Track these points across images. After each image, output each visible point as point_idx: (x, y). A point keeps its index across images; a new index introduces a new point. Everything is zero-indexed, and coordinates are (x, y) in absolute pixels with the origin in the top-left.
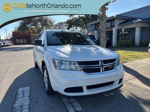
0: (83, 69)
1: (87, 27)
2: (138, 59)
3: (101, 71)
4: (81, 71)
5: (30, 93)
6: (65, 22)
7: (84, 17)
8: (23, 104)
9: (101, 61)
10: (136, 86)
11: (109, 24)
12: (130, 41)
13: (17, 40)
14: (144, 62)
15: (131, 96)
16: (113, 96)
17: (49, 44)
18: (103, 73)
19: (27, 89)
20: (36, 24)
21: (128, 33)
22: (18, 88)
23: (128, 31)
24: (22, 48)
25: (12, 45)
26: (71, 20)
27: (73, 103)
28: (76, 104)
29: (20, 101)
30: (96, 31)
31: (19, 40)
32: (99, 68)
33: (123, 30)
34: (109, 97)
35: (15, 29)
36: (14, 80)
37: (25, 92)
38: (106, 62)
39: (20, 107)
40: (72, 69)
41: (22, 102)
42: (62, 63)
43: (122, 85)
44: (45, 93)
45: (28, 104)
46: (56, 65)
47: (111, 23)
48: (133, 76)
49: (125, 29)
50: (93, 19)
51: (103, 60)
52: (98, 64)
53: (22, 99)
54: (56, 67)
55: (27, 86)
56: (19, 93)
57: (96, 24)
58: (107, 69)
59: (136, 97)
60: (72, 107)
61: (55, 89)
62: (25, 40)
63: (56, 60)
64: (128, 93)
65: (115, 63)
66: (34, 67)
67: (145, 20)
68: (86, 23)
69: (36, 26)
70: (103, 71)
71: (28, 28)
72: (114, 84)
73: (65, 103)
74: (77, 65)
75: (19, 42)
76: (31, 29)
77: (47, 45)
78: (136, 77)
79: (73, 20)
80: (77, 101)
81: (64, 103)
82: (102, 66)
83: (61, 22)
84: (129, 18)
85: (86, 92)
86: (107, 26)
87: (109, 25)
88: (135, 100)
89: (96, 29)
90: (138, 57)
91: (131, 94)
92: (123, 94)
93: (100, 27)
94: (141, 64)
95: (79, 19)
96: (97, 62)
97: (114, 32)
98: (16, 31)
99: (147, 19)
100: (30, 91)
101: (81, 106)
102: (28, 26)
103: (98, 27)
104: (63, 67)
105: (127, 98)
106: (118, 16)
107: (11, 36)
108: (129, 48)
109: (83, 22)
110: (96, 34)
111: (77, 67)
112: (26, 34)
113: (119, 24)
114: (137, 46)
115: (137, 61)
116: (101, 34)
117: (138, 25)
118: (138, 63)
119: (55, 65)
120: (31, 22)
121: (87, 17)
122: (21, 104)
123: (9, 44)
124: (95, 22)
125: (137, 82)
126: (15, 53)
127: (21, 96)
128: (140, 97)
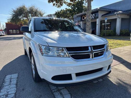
0: (72, 55)
1: (73, 18)
2: (120, 46)
3: (91, 57)
4: (69, 57)
5: (17, 81)
6: (54, 14)
7: (71, 9)
8: (9, 93)
9: (91, 47)
10: (122, 71)
11: (93, 15)
12: (112, 31)
13: (10, 30)
14: (126, 49)
15: (119, 81)
16: (101, 82)
17: (36, 31)
18: (92, 59)
19: (15, 76)
20: (27, 16)
21: (109, 24)
22: (6, 76)
23: (110, 22)
24: (14, 37)
25: (6, 34)
26: (58, 12)
27: (61, 91)
28: (64, 91)
29: (5, 90)
30: (81, 22)
31: (12, 30)
32: (89, 54)
33: (106, 21)
34: (97, 83)
35: (8, 21)
36: (3, 67)
37: (12, 79)
38: (95, 47)
39: (5, 96)
40: (60, 55)
41: (8, 91)
42: (49, 50)
43: (111, 71)
44: (33, 81)
45: (14, 92)
46: (43, 51)
47: (95, 14)
48: (118, 62)
49: (107, 20)
50: (79, 11)
51: (93, 46)
52: (88, 50)
53: (8, 87)
54: (42, 54)
55: (16, 73)
56: (6, 81)
57: (81, 16)
58: (96, 55)
59: (123, 82)
60: (60, 95)
61: (42, 77)
62: (18, 31)
63: (43, 46)
64: (116, 79)
65: (104, 49)
66: (24, 54)
67: (125, 12)
68: (72, 15)
69: (27, 17)
70: (92, 58)
71: (20, 20)
72: (103, 70)
73: (53, 91)
74: (65, 51)
75: (12, 33)
76: (23, 21)
77: (34, 32)
78: (121, 63)
79: (60, 12)
80: (66, 88)
81: (51, 91)
82: (92, 52)
83: (50, 15)
84: (111, 10)
85: (75, 80)
86: (92, 17)
87: (93, 17)
88: (123, 86)
89: (81, 20)
90: (120, 45)
91: (119, 79)
92: (111, 79)
93: (85, 19)
94: (124, 51)
95: (66, 11)
96: (86, 48)
97: (97, 23)
98: (9, 22)
99: (127, 11)
100: (17, 78)
101: (70, 93)
102: (20, 17)
103: (84, 18)
104: (50, 53)
105: (115, 84)
106: (101, 8)
107: (5, 27)
108: (111, 37)
109: (70, 14)
110: (81, 24)
111: (65, 53)
112: (18, 25)
113: (102, 15)
114: (118, 36)
115: (120, 48)
116: (87, 23)
117: (119, 16)
118: (121, 49)
119: (41, 52)
120: (22, 14)
121: (73, 9)
122: (7, 92)
123: (3, 34)
124: (80, 14)
125: (122, 67)
126: (7, 41)
127: (8, 84)
128: (127, 82)
